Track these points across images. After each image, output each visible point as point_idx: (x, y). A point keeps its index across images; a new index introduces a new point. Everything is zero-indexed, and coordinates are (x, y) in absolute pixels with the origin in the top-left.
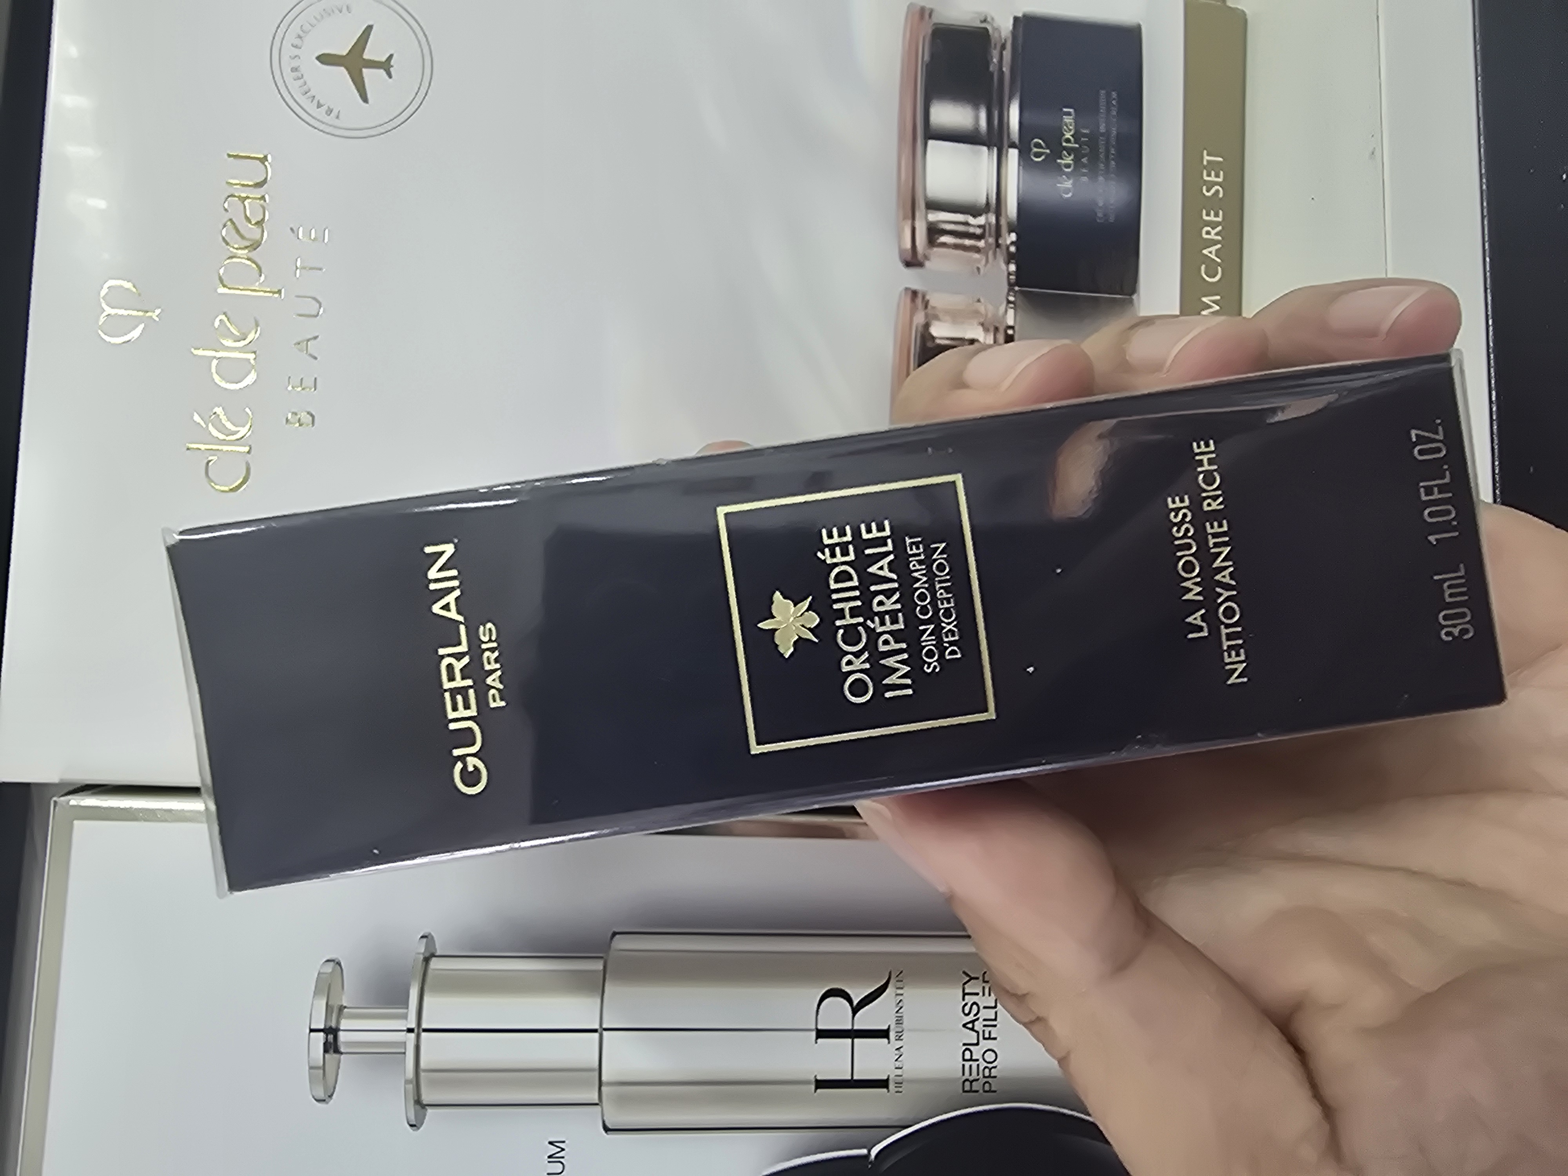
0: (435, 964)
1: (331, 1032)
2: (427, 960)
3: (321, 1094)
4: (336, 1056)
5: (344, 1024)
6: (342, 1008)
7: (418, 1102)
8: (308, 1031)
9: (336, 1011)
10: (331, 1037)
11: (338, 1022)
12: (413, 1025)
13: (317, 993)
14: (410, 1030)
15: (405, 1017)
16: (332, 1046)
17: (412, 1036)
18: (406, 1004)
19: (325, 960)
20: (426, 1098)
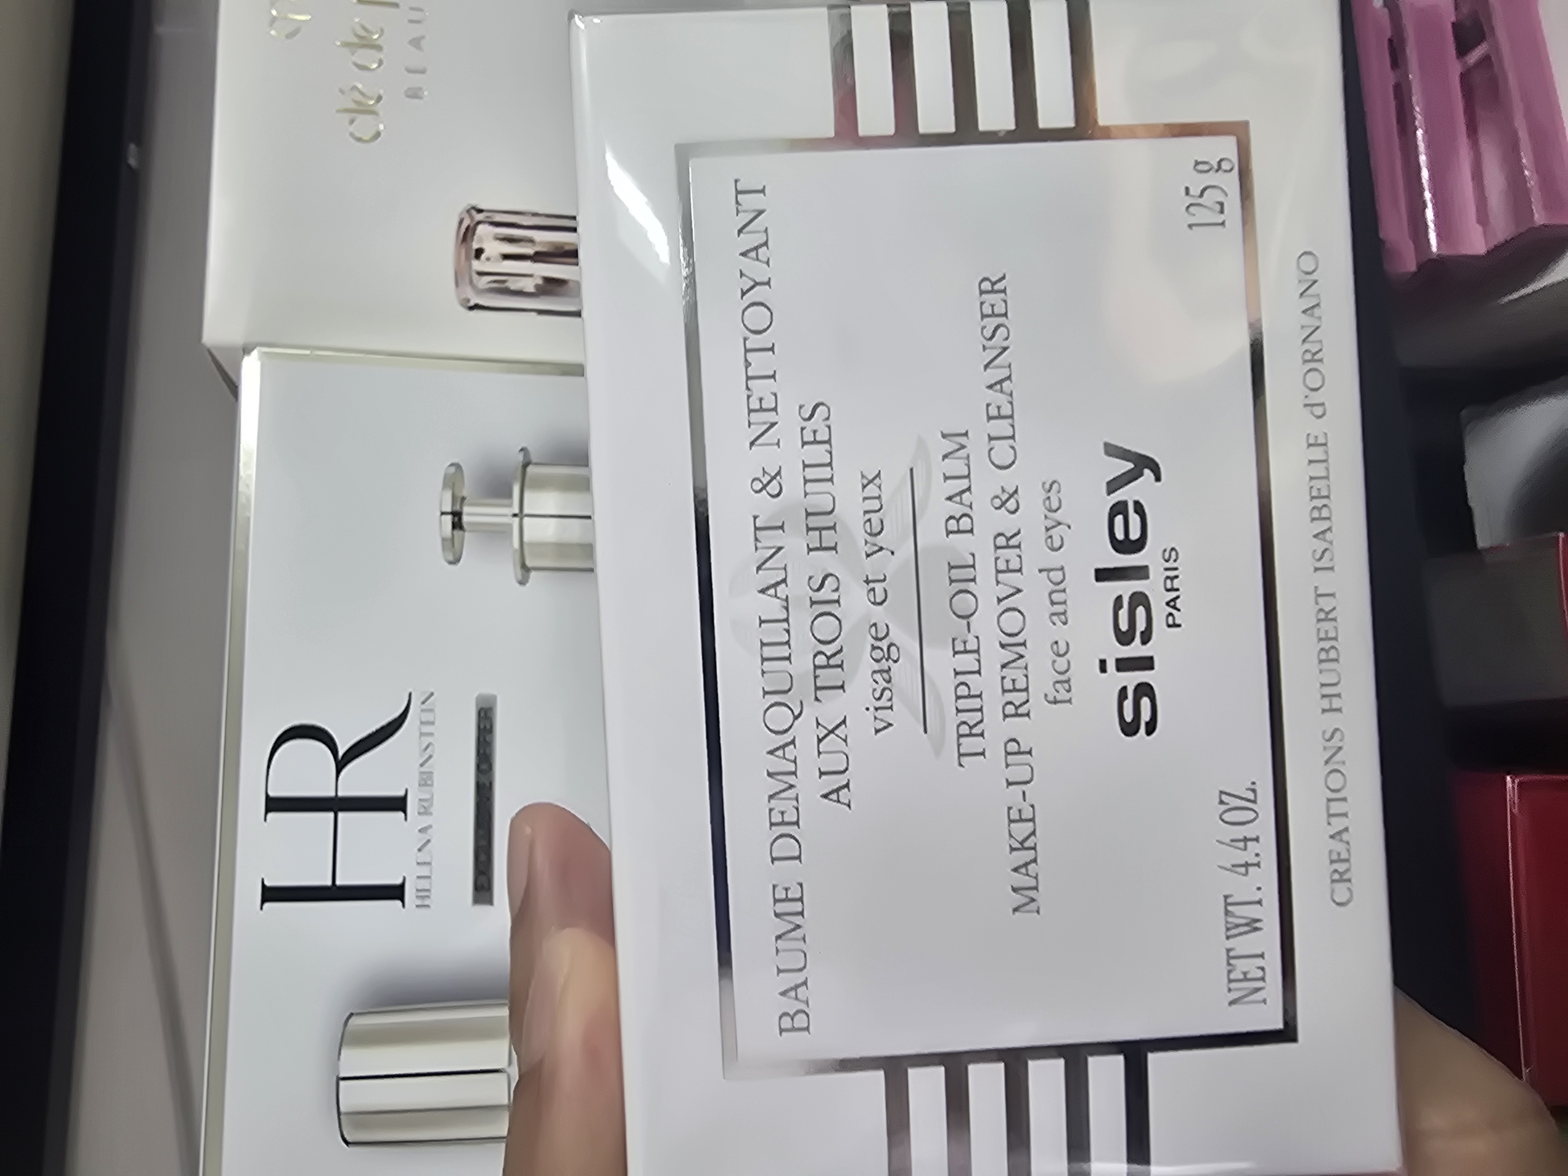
0: (530, 469)
1: (457, 516)
2: (525, 465)
3: (451, 558)
4: (461, 532)
5: (466, 509)
6: (463, 499)
7: (524, 566)
8: (439, 514)
9: (459, 500)
10: (456, 519)
11: (461, 508)
12: (517, 511)
13: (445, 486)
14: (515, 515)
15: (510, 505)
16: (457, 525)
17: (517, 520)
18: (510, 496)
19: (449, 464)
20: (529, 563)
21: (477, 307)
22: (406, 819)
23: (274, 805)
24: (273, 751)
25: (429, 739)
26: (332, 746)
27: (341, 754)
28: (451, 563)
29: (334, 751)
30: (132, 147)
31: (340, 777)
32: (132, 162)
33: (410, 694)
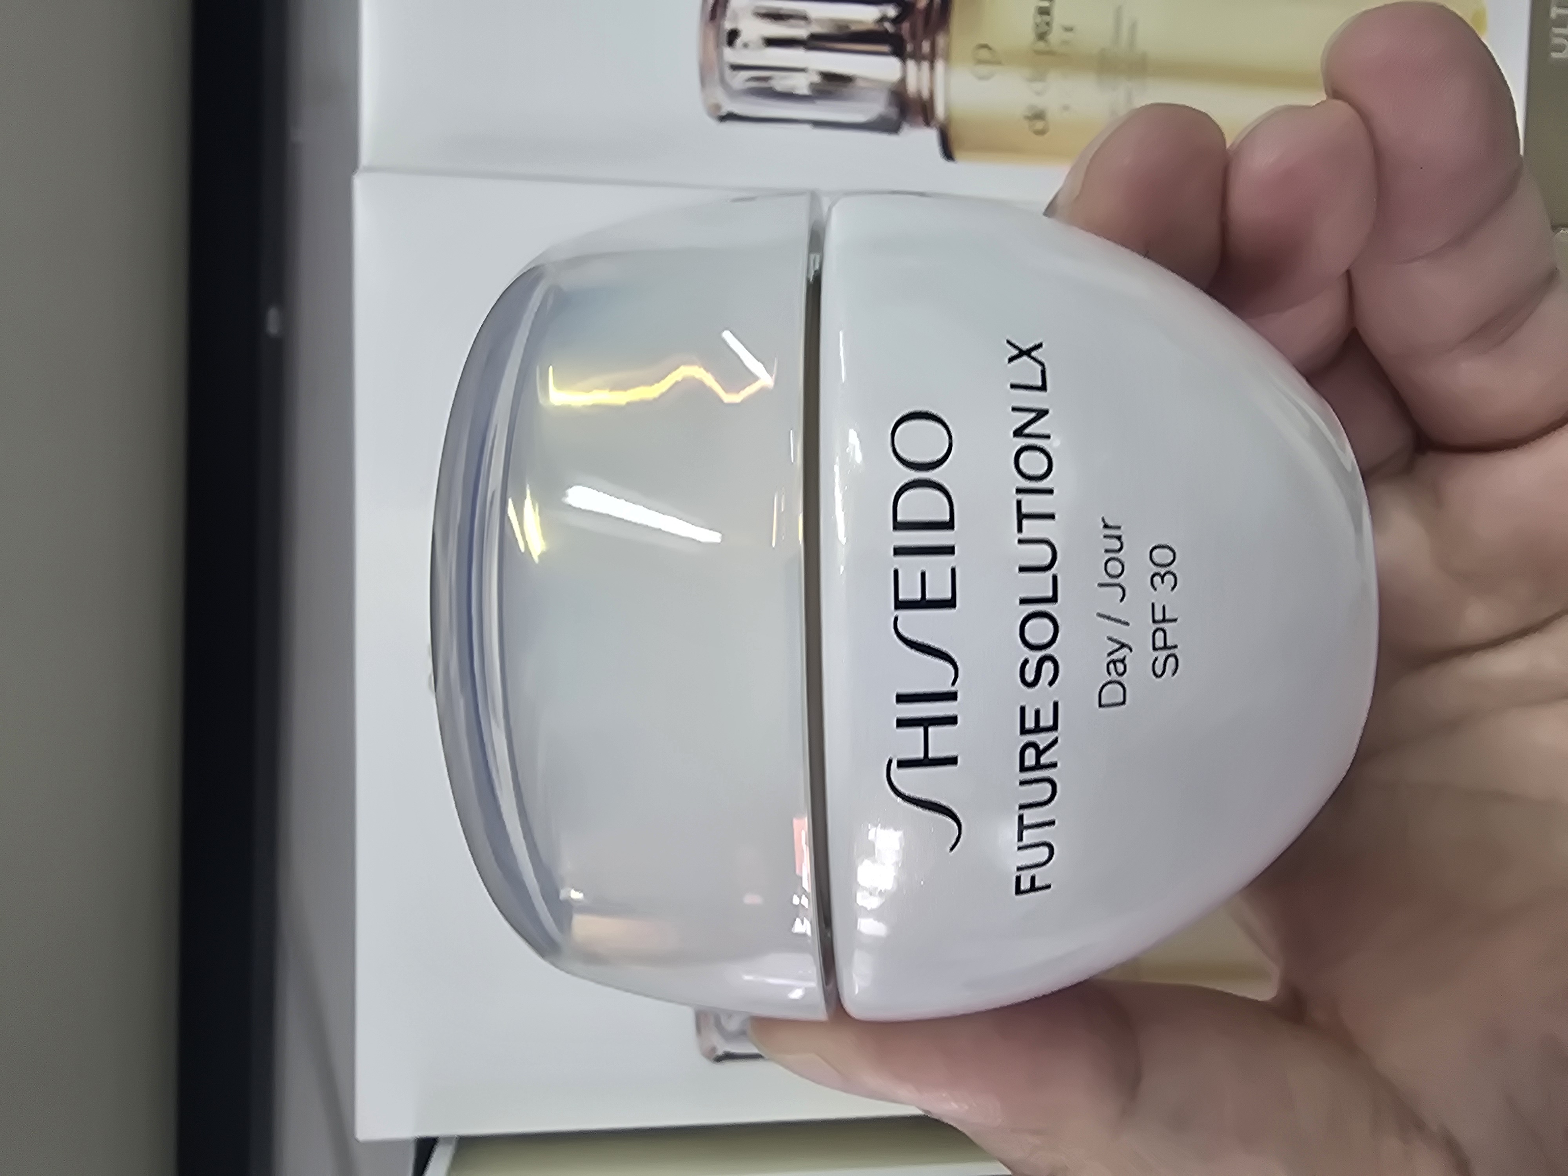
21: (729, 1057)
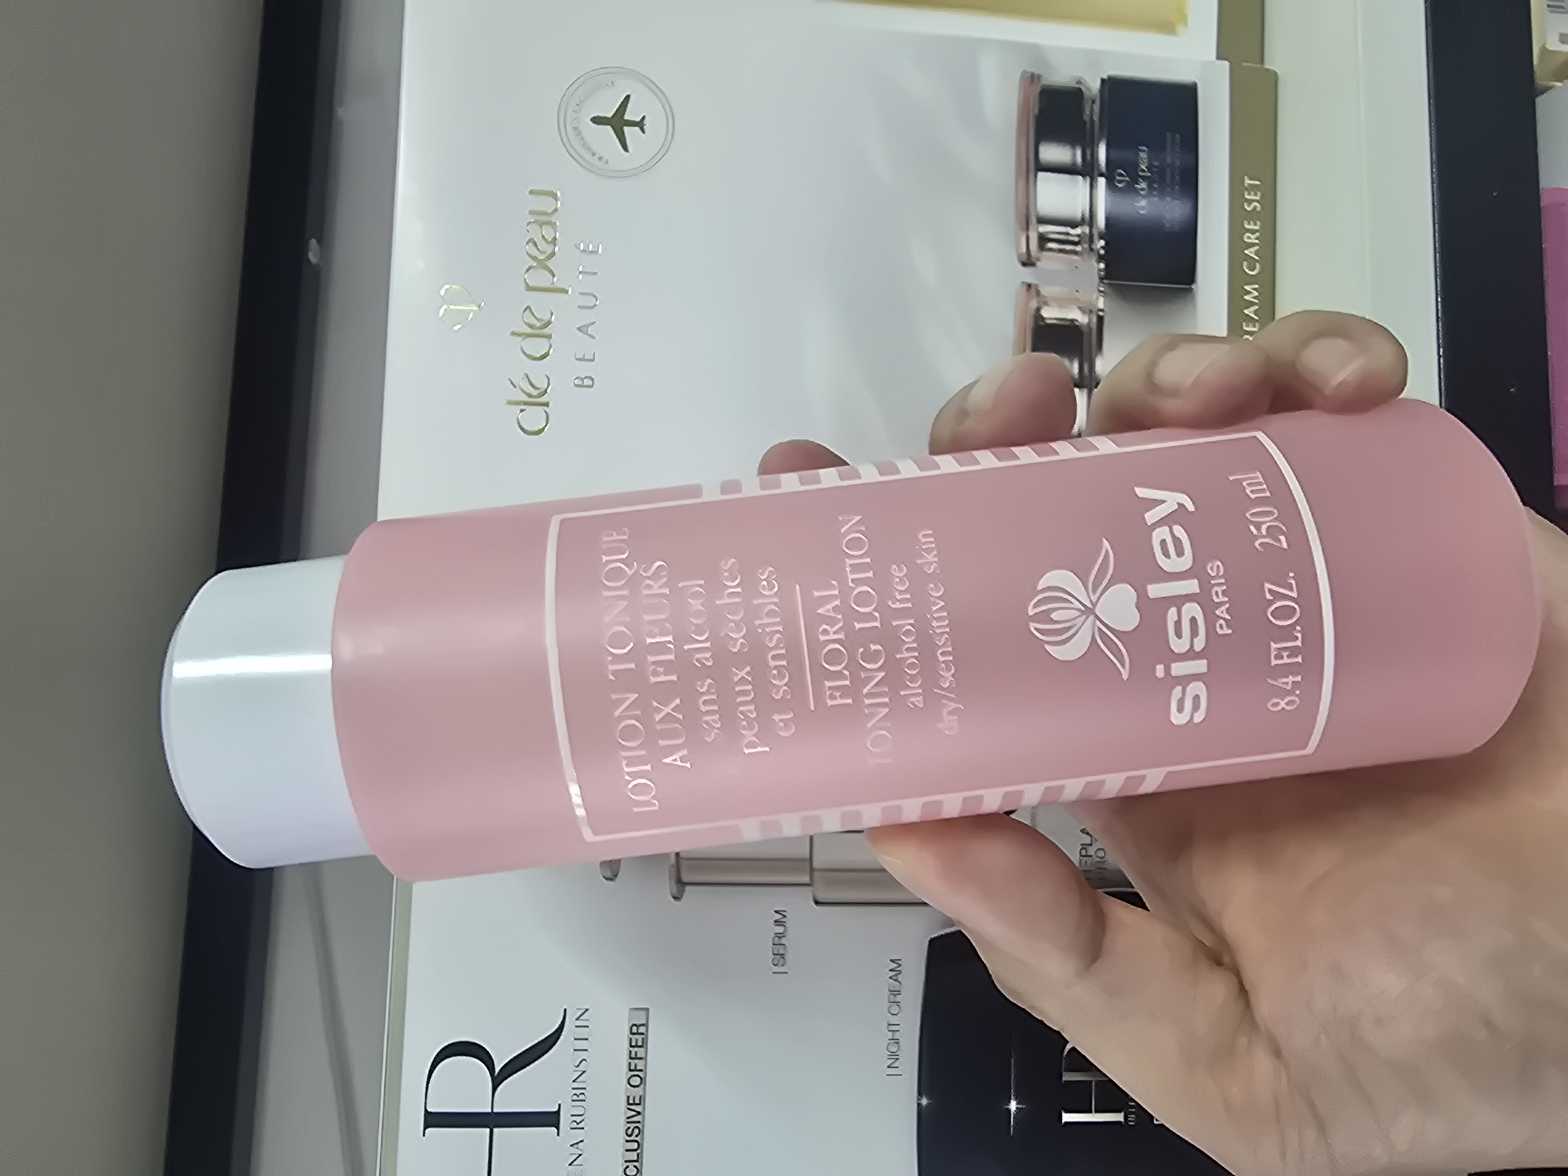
22: (558, 1135)
23: (433, 1120)
24: (432, 1069)
25: (583, 1055)
26: (489, 1063)
27: (497, 1070)
28: (607, 879)
29: (491, 1068)
30: (313, 242)
31: (496, 1094)
32: (313, 257)
33: (565, 1010)
